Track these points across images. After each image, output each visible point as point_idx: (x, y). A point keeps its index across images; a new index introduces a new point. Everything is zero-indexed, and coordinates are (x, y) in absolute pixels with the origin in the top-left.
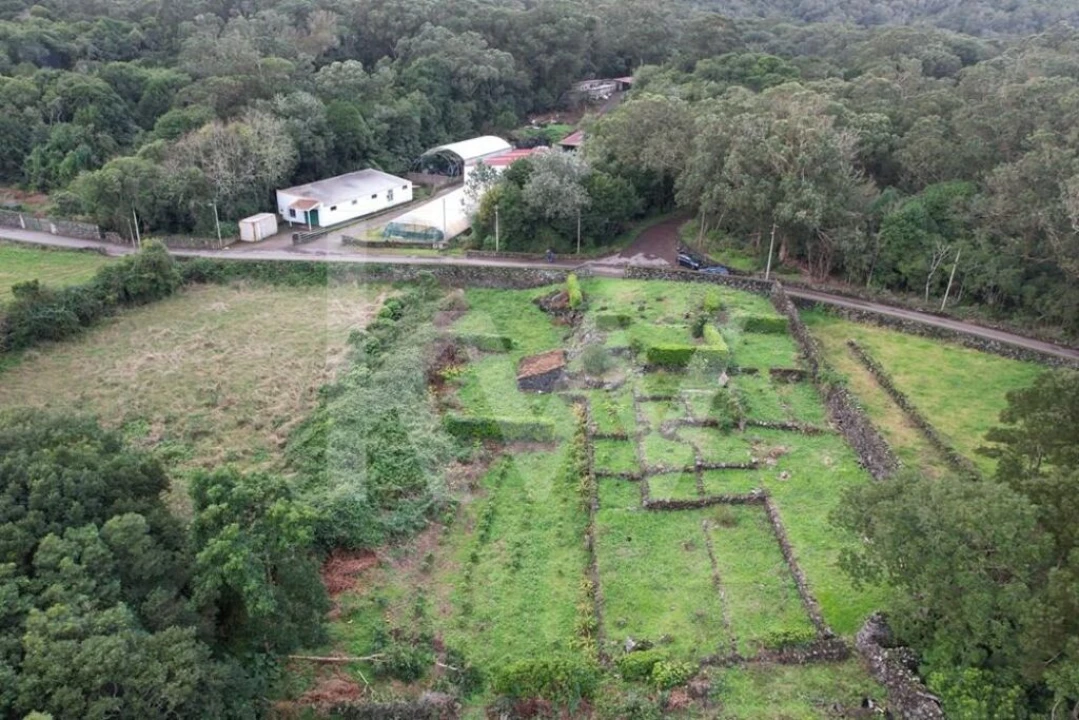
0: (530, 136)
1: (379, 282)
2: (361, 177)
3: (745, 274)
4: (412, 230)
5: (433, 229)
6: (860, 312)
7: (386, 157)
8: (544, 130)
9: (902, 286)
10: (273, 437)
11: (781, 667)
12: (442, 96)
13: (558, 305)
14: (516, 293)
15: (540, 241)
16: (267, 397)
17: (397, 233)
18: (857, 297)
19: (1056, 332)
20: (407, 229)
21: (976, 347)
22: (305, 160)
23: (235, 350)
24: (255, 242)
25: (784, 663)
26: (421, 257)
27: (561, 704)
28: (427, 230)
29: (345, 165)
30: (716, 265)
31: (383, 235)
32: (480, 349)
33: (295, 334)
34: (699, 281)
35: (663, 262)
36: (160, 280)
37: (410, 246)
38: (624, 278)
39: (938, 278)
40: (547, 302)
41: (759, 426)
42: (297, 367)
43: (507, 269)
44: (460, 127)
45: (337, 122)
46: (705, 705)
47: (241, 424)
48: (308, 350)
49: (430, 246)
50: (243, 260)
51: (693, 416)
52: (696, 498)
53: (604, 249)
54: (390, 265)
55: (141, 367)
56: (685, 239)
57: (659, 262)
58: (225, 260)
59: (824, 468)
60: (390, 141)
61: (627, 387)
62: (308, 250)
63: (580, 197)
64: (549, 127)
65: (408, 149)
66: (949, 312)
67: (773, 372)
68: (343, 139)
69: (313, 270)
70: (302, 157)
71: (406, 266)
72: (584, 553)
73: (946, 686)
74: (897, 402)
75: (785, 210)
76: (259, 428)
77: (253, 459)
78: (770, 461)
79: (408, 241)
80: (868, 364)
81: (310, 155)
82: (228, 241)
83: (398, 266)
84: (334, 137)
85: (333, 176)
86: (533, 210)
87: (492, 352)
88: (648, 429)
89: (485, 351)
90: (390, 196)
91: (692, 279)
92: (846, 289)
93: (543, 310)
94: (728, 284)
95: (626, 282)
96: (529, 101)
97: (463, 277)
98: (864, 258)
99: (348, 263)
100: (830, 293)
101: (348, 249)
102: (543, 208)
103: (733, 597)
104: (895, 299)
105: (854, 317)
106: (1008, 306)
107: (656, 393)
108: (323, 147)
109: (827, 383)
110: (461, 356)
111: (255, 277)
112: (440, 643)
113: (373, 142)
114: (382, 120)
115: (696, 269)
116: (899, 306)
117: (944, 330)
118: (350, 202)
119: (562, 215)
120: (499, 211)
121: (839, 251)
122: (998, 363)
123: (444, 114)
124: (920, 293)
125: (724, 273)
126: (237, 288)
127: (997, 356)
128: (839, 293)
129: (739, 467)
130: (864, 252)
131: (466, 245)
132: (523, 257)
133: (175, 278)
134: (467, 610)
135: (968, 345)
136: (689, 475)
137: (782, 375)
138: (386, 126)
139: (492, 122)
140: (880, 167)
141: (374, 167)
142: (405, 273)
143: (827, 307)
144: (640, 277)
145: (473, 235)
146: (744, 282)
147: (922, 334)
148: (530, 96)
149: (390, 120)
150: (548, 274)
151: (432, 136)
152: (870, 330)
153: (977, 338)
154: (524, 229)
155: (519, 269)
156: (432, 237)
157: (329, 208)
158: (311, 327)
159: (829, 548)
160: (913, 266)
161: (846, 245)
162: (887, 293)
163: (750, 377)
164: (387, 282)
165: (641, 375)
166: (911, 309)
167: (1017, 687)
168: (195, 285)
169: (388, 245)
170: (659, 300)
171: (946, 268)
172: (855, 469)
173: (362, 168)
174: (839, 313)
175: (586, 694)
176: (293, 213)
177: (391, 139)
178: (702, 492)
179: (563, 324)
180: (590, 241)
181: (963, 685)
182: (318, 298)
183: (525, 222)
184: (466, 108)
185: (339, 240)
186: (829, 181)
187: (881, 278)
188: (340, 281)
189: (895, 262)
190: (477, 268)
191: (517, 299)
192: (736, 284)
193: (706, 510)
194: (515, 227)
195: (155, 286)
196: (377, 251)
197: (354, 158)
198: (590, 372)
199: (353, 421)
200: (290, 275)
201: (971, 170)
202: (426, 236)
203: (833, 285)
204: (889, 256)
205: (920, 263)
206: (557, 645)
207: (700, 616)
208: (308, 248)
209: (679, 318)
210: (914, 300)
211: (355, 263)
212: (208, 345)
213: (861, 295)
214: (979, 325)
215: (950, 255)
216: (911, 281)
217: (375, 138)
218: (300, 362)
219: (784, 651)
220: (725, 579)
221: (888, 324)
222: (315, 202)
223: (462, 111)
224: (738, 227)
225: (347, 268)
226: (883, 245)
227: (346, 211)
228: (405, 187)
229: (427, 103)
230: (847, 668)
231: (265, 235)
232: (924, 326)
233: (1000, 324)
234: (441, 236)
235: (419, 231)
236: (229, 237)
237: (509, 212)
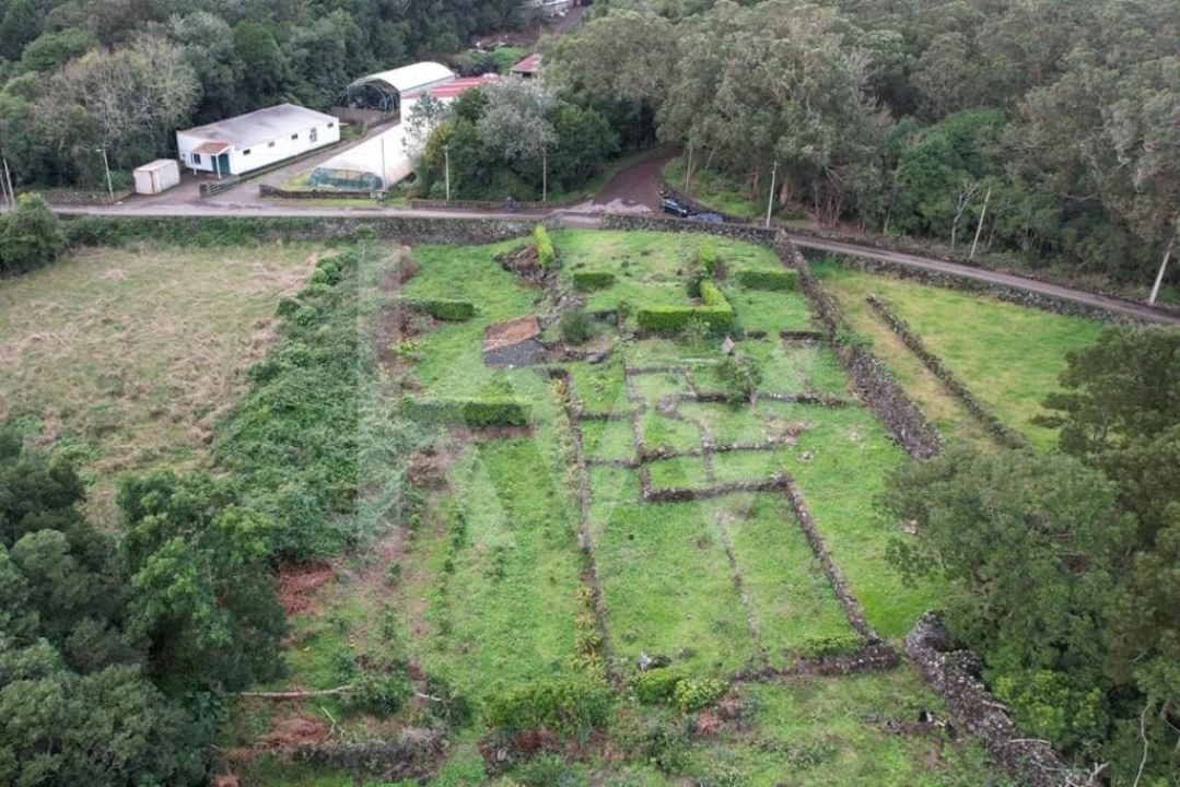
0: (475, 62)
1: (308, 239)
2: (278, 114)
3: (742, 222)
4: (344, 177)
5: (369, 174)
6: (879, 263)
7: (306, 89)
8: (491, 54)
9: (924, 231)
10: (196, 430)
11: (822, 680)
12: (369, 15)
13: (525, 263)
14: (473, 249)
15: (499, 186)
16: (185, 383)
17: (326, 180)
18: (874, 246)
19: (1100, 280)
20: (338, 176)
21: (1013, 300)
22: (210, 94)
23: (140, 326)
24: (154, 195)
25: (826, 674)
26: (356, 208)
27: (568, 735)
28: (362, 177)
29: (256, 99)
30: (707, 211)
31: (309, 184)
32: (435, 317)
33: (212, 306)
34: (690, 230)
35: (645, 209)
36: (42, 243)
37: (342, 196)
38: (600, 229)
39: (966, 221)
40: (511, 260)
41: (773, 399)
42: (218, 345)
43: (462, 221)
44: (391, 53)
45: (247, 49)
46: (739, 728)
47: (155, 415)
48: (228, 324)
49: (367, 195)
50: (142, 217)
51: (695, 389)
52: (705, 486)
53: (575, 195)
54: (321, 219)
55: (25, 351)
56: (668, 181)
57: (641, 209)
58: (120, 217)
59: (852, 446)
60: (310, 70)
61: (614, 357)
62: (217, 202)
63: (545, 134)
64: (497, 51)
65: (332, 79)
66: (978, 260)
67: (784, 335)
68: (255, 68)
69: (227, 227)
70: (206, 91)
71: (340, 220)
72: (578, 556)
73: (1015, 693)
74: (929, 367)
75: (788, 145)
76: (177, 420)
77: (174, 458)
78: (788, 440)
79: (340, 190)
80: (893, 324)
81: (214, 88)
82: (120, 195)
83: (330, 220)
84: (244, 66)
85: (243, 113)
86: (490, 149)
87: (451, 320)
88: (644, 407)
89: (442, 319)
90: (313, 136)
91: (682, 228)
92: (859, 236)
93: (506, 268)
94: (724, 233)
95: (605, 234)
96: (471, 19)
97: (409, 231)
98: (881, 199)
99: (269, 218)
100: (841, 241)
101: (268, 200)
102: (502, 147)
103: (758, 601)
104: (916, 246)
105: (872, 269)
106: (1044, 252)
107: (650, 364)
108: (231, 79)
109: (848, 347)
110: (414, 327)
111: (158, 237)
112: (417, 669)
113: (289, 70)
114: (300, 45)
115: (684, 216)
116: (921, 254)
117: (975, 281)
118: (266, 144)
119: (524, 156)
120: (449, 151)
121: (851, 193)
122: (1038, 318)
123: (372, 37)
124: (945, 239)
125: (718, 220)
126: (136, 251)
127: (1037, 310)
128: (852, 241)
129: (753, 448)
130: (881, 193)
131: (409, 194)
132: (479, 206)
133: (60, 241)
134: (446, 629)
135: (1002, 298)
136: (695, 460)
137: (794, 337)
138: (305, 52)
139: (429, 45)
140: (895, 93)
141: (292, 102)
142: (339, 228)
143: (841, 258)
144: (620, 228)
145: (418, 181)
146: (743, 230)
147: (950, 287)
148: (473, 14)
149: (309, 44)
150: (511, 226)
151: (359, 63)
152: (890, 284)
153: (1013, 290)
154: (479, 173)
155: (476, 221)
156: (367, 185)
157: (241, 152)
158: (231, 296)
159: (865, 539)
160: (937, 207)
161: (859, 185)
162: (908, 240)
163: (758, 342)
164: (317, 240)
165: (631, 343)
166: (935, 257)
167: (1097, 690)
168: (84, 248)
169: (315, 195)
170: (645, 253)
171: (975, 209)
172: (887, 446)
173: (277, 103)
174: (853, 264)
175: (598, 721)
176: (197, 159)
177: (311, 68)
178: (712, 479)
179: (531, 285)
180: (558, 185)
181: (1035, 691)
182: (237, 261)
183: (480, 165)
184: (398, 29)
185: (257, 191)
186: (838, 111)
187: (901, 222)
188: (262, 241)
189: (916, 204)
190: (426, 220)
191: (475, 256)
192: (733, 233)
193: (718, 500)
194: (470, 171)
195: (35, 251)
196: (302, 202)
197: (267, 91)
198: (570, 341)
199: (292, 408)
200: (200, 234)
201: (1001, 95)
202: (361, 183)
203: (845, 232)
204: (909, 197)
205: (945, 205)
206: (556, 666)
207: (721, 625)
208: (217, 200)
209: (668, 274)
210: (939, 247)
211: (279, 218)
212: (106, 322)
213: (878, 244)
214: (1013, 274)
215: (981, 195)
216: (935, 226)
217: (292, 67)
218: (220, 339)
219: (824, 661)
220: (747, 579)
221: (911, 276)
222: (224, 145)
223: (394, 32)
224: (731, 165)
225: (269, 223)
226: (903, 184)
227: (261, 156)
228: (331, 125)
229: (352, 24)
230: (897, 677)
231: (165, 187)
232: (953, 277)
233: (1037, 273)
234: (379, 183)
235: (352, 177)
236: (122, 189)
237: (461, 152)
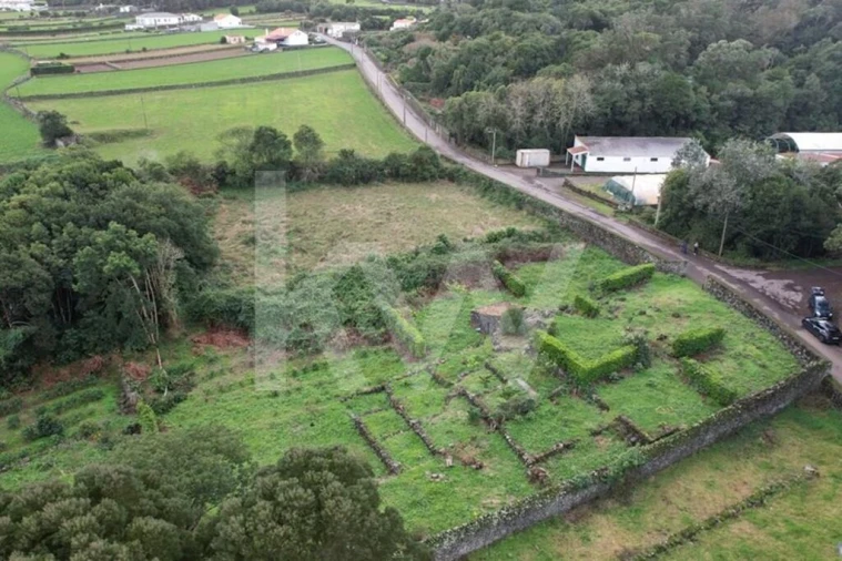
5: (630, 193)
15: (692, 231)
17: (612, 190)
20: (618, 189)
28: (627, 193)
31: (603, 188)
35: (795, 297)
36: (420, 170)
38: (703, 289)
41: (504, 438)
57: (791, 295)
67: (620, 420)
81: (622, 114)
82: (501, 162)
84: (653, 103)
86: (689, 198)
87: (510, 291)
91: (755, 317)
94: (782, 339)
111: (476, 187)
118: (622, 158)
119: (710, 210)
126: (462, 190)
129: (427, 445)
132: (669, 240)
137: (627, 429)
138: (732, 104)
144: (716, 294)
146: (796, 344)
154: (680, 214)
155: (632, 245)
157: (595, 158)
177: (739, 117)
183: (681, 207)
185: (564, 181)
192: (789, 342)
195: (415, 173)
196: (578, 197)
202: (626, 198)
208: (540, 180)
222: (583, 150)
231: (532, 164)
234: (631, 200)
236: (505, 158)
